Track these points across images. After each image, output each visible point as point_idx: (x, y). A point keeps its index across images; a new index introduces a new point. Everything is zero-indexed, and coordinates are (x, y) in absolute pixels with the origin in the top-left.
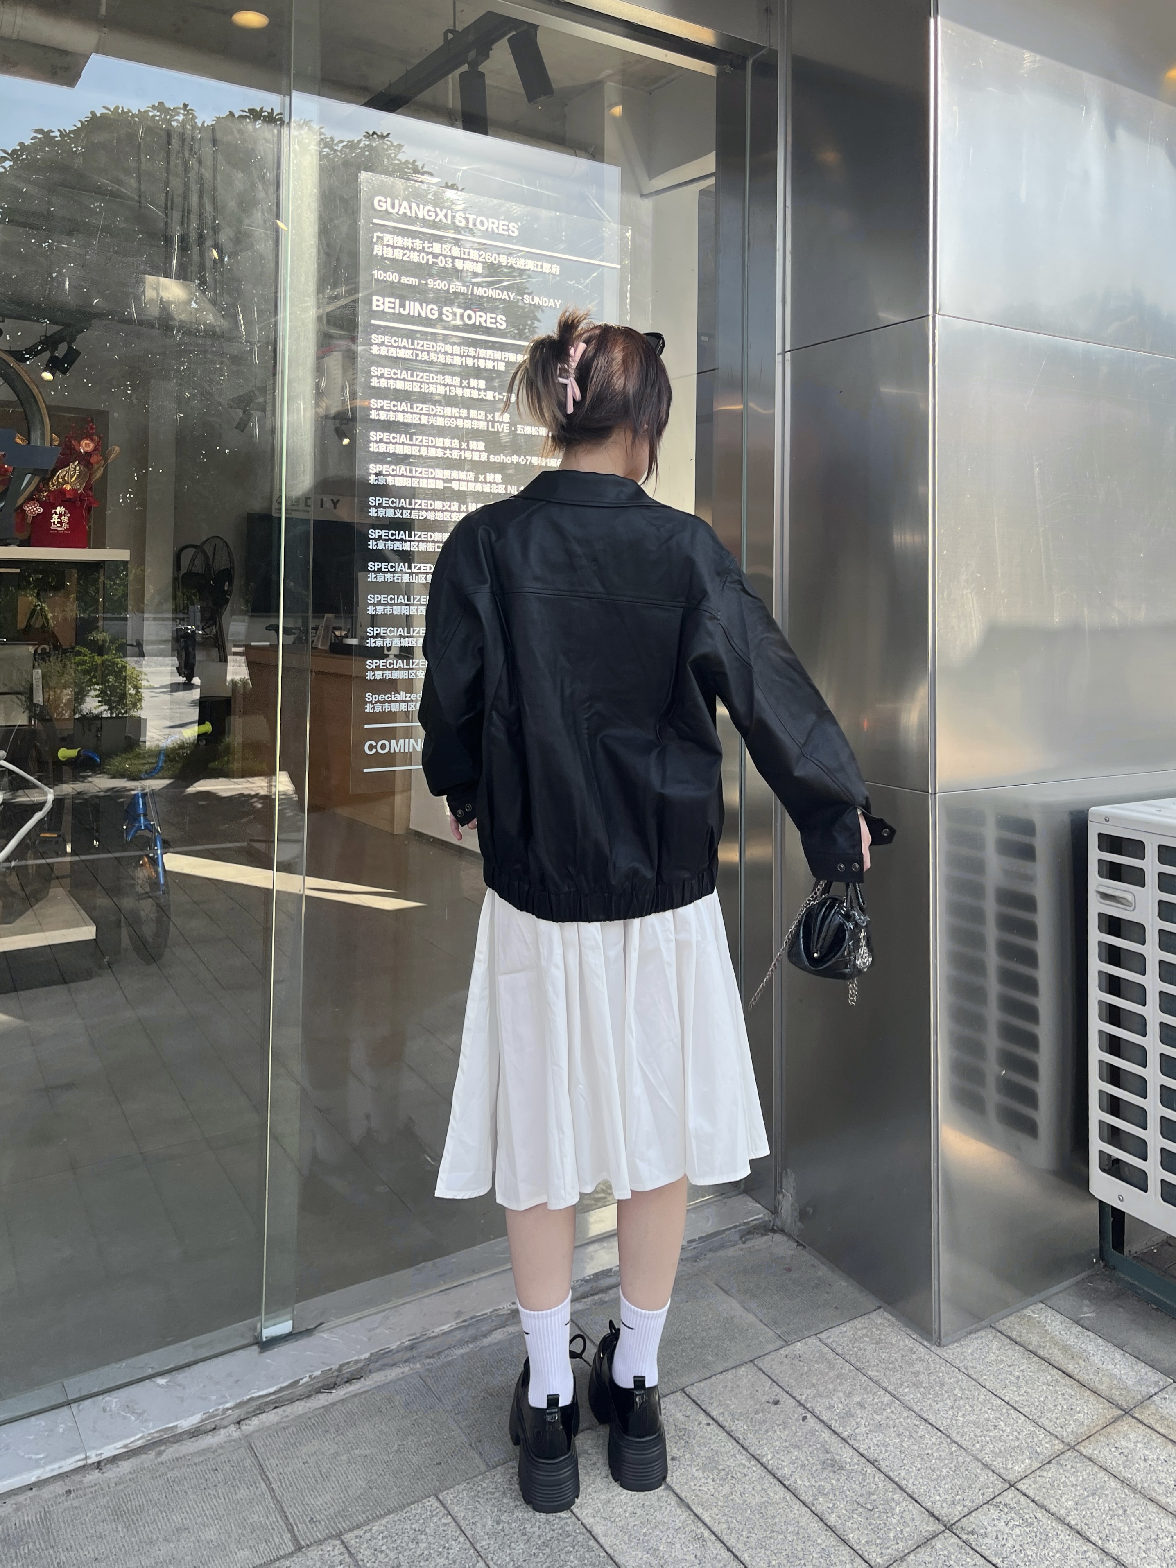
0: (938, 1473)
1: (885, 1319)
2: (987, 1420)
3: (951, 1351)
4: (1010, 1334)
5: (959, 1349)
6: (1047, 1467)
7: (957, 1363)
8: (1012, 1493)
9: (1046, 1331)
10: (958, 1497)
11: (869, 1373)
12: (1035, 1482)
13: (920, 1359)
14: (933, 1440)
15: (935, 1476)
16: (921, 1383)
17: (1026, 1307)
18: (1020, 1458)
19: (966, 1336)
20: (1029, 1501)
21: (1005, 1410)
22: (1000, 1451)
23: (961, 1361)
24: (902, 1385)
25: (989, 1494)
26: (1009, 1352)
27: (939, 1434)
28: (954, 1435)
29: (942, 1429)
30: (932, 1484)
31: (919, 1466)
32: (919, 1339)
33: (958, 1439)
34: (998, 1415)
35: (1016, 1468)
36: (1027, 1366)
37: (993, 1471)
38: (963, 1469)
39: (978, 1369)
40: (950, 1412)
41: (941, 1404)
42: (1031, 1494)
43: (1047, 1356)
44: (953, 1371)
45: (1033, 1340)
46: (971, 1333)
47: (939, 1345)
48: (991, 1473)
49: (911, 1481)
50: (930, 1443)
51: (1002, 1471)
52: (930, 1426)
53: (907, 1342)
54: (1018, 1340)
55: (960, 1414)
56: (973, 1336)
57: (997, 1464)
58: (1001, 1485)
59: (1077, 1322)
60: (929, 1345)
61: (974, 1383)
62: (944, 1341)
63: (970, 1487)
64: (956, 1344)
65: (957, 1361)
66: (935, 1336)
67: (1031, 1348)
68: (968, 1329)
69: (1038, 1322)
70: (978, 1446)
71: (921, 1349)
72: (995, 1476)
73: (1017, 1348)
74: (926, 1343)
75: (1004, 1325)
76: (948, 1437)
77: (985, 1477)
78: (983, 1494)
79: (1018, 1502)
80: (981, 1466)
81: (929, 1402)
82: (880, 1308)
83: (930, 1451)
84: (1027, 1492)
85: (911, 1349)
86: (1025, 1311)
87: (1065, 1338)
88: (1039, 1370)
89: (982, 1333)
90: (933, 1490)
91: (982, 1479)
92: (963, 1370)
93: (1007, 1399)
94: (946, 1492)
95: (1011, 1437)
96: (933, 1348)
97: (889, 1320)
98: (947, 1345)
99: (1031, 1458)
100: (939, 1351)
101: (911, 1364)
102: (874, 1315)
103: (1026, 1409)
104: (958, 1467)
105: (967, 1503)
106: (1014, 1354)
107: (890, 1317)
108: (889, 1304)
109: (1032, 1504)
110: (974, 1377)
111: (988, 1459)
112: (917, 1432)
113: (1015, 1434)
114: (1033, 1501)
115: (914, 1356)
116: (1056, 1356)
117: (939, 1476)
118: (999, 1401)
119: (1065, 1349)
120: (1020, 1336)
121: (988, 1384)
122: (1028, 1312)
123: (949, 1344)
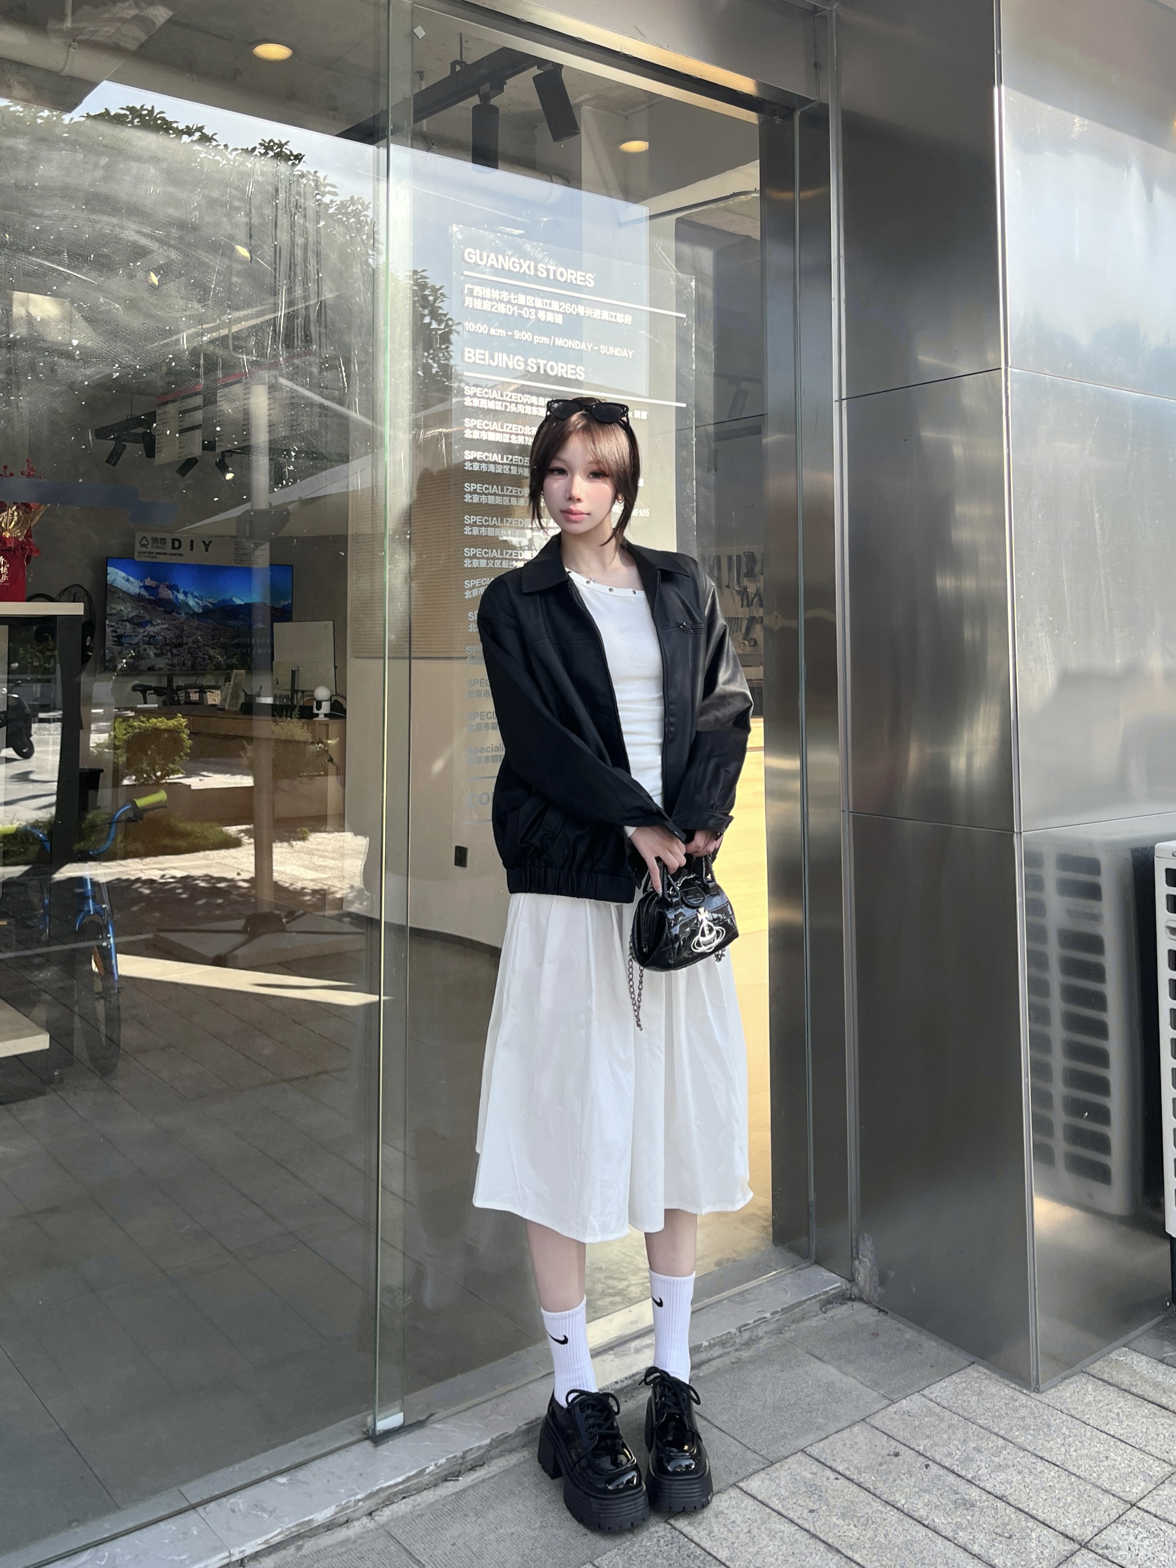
0: (1064, 1501)
1: (980, 1372)
2: (1098, 1452)
3: (1050, 1396)
4: (1101, 1377)
5: (1056, 1394)
6: (1162, 1486)
7: (1058, 1406)
8: (1135, 1511)
9: (1135, 1371)
10: (1086, 1520)
11: (978, 1421)
12: (1154, 1500)
13: (1022, 1406)
14: (1052, 1473)
15: (1061, 1504)
16: (1029, 1426)
17: (1111, 1352)
18: (1136, 1481)
19: (1061, 1382)
20: (1152, 1517)
21: (1112, 1443)
22: (1116, 1478)
23: (1062, 1404)
24: (1012, 1429)
25: (1114, 1514)
26: (1105, 1393)
27: (1056, 1468)
28: (1071, 1468)
29: (1058, 1464)
30: (1061, 1511)
31: (1045, 1497)
32: (1018, 1387)
33: (1075, 1471)
34: (1107, 1448)
35: (1134, 1490)
36: (1124, 1404)
37: (1113, 1495)
38: (1085, 1496)
39: (1079, 1409)
40: (1063, 1449)
41: (1052, 1443)
42: (1153, 1511)
43: (1140, 1393)
44: (1057, 1414)
45: (1125, 1379)
46: (1065, 1378)
47: (1038, 1391)
48: (1112, 1497)
49: (1040, 1510)
50: (1050, 1477)
51: (1121, 1494)
52: (1047, 1463)
53: (1007, 1392)
54: (1111, 1381)
55: (1072, 1449)
56: (1067, 1381)
57: (1116, 1488)
58: (1122, 1507)
59: (1162, 1361)
60: (1028, 1393)
61: (1078, 1422)
62: (1042, 1387)
63: (1095, 1509)
64: (1053, 1390)
65: (1058, 1405)
66: (1033, 1383)
67: (1124, 1387)
68: (1063, 1375)
69: (1126, 1364)
70: (1095, 1475)
71: (1021, 1396)
72: (1117, 1499)
73: (1111, 1388)
74: (1025, 1391)
75: (1096, 1368)
76: (1066, 1470)
77: (1107, 1500)
78: (1109, 1515)
79: (1143, 1518)
80: (1101, 1492)
81: (1040, 1442)
82: (973, 1363)
83: (1051, 1484)
84: (1148, 1509)
85: (1012, 1398)
86: (1111, 1356)
87: (1154, 1375)
88: (1135, 1406)
89: (1076, 1378)
90: (1062, 1516)
91: (1104, 1503)
92: (1065, 1411)
93: (1112, 1433)
94: (1074, 1516)
95: (1123, 1465)
96: (1032, 1395)
97: (985, 1373)
98: (1045, 1391)
99: (1145, 1481)
100: (1039, 1397)
101: (1016, 1410)
102: (969, 1370)
103: (1132, 1440)
104: (1080, 1495)
105: (1096, 1523)
106: (1111, 1394)
107: (985, 1371)
108: (982, 1358)
109: (1155, 1519)
110: (1078, 1416)
111: (1107, 1486)
112: (1036, 1469)
113: (1126, 1462)
114: (1155, 1516)
115: (1017, 1404)
116: (1151, 1393)
117: (1065, 1504)
118: (1105, 1436)
119: (1156, 1385)
120: (1112, 1378)
121: (1091, 1422)
122: (1113, 1356)
123: (1048, 1389)
